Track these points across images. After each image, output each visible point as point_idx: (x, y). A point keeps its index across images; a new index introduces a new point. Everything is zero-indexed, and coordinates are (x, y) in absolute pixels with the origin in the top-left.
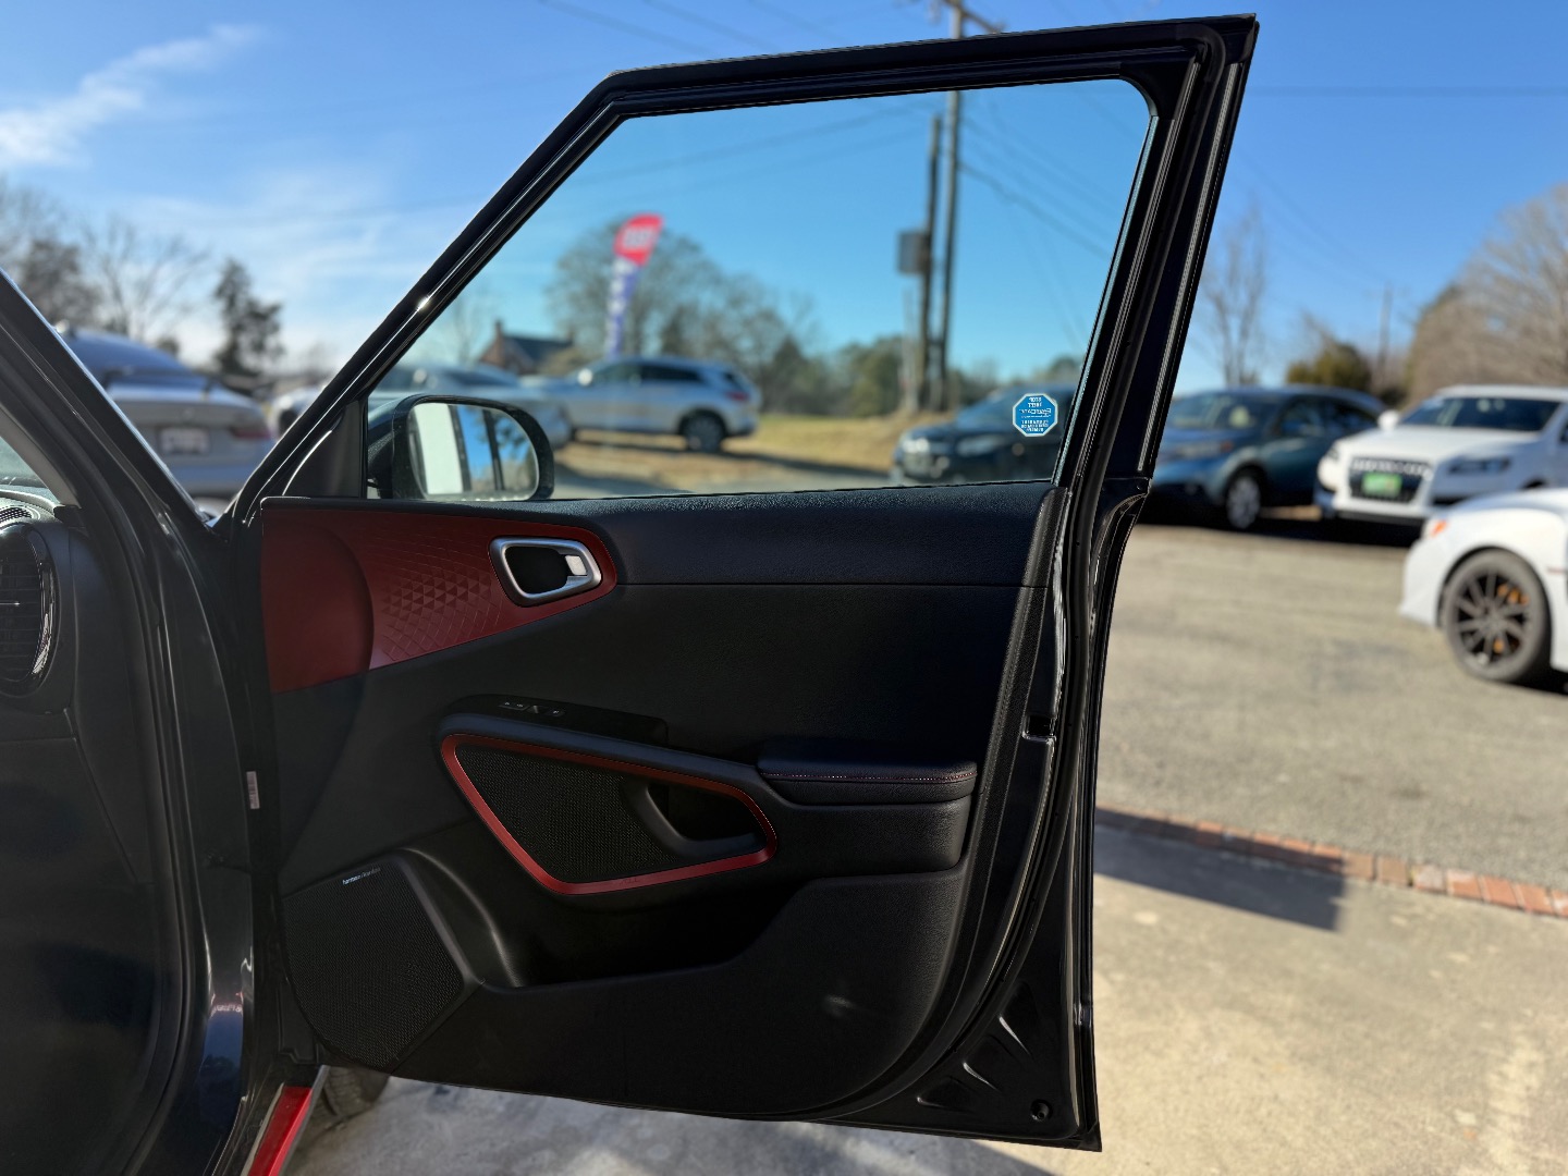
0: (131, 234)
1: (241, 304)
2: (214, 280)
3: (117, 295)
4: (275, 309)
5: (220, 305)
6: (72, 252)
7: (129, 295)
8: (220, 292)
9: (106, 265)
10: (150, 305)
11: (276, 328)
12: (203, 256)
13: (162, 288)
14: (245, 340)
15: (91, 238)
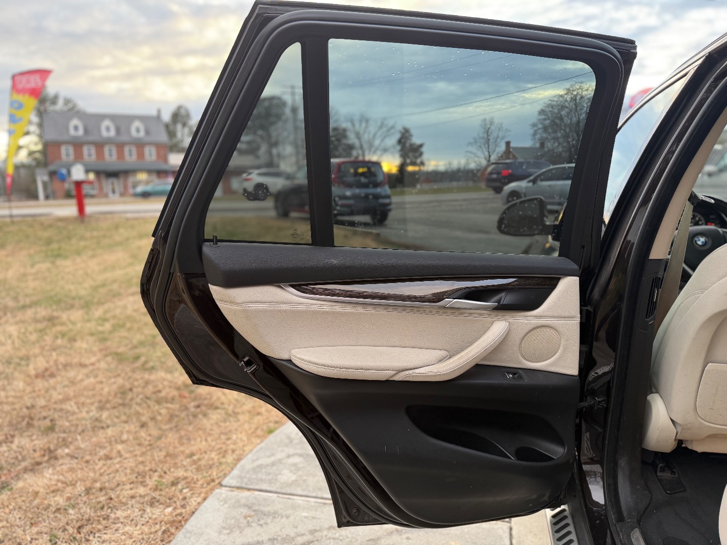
0: (367, 121)
1: (408, 145)
2: (397, 136)
3: (361, 147)
4: (421, 146)
5: (399, 148)
6: (345, 130)
7: (365, 146)
8: (400, 142)
9: (358, 136)
10: (373, 150)
11: (421, 154)
12: (392, 127)
13: (377, 142)
14: (408, 161)
15: (353, 125)
